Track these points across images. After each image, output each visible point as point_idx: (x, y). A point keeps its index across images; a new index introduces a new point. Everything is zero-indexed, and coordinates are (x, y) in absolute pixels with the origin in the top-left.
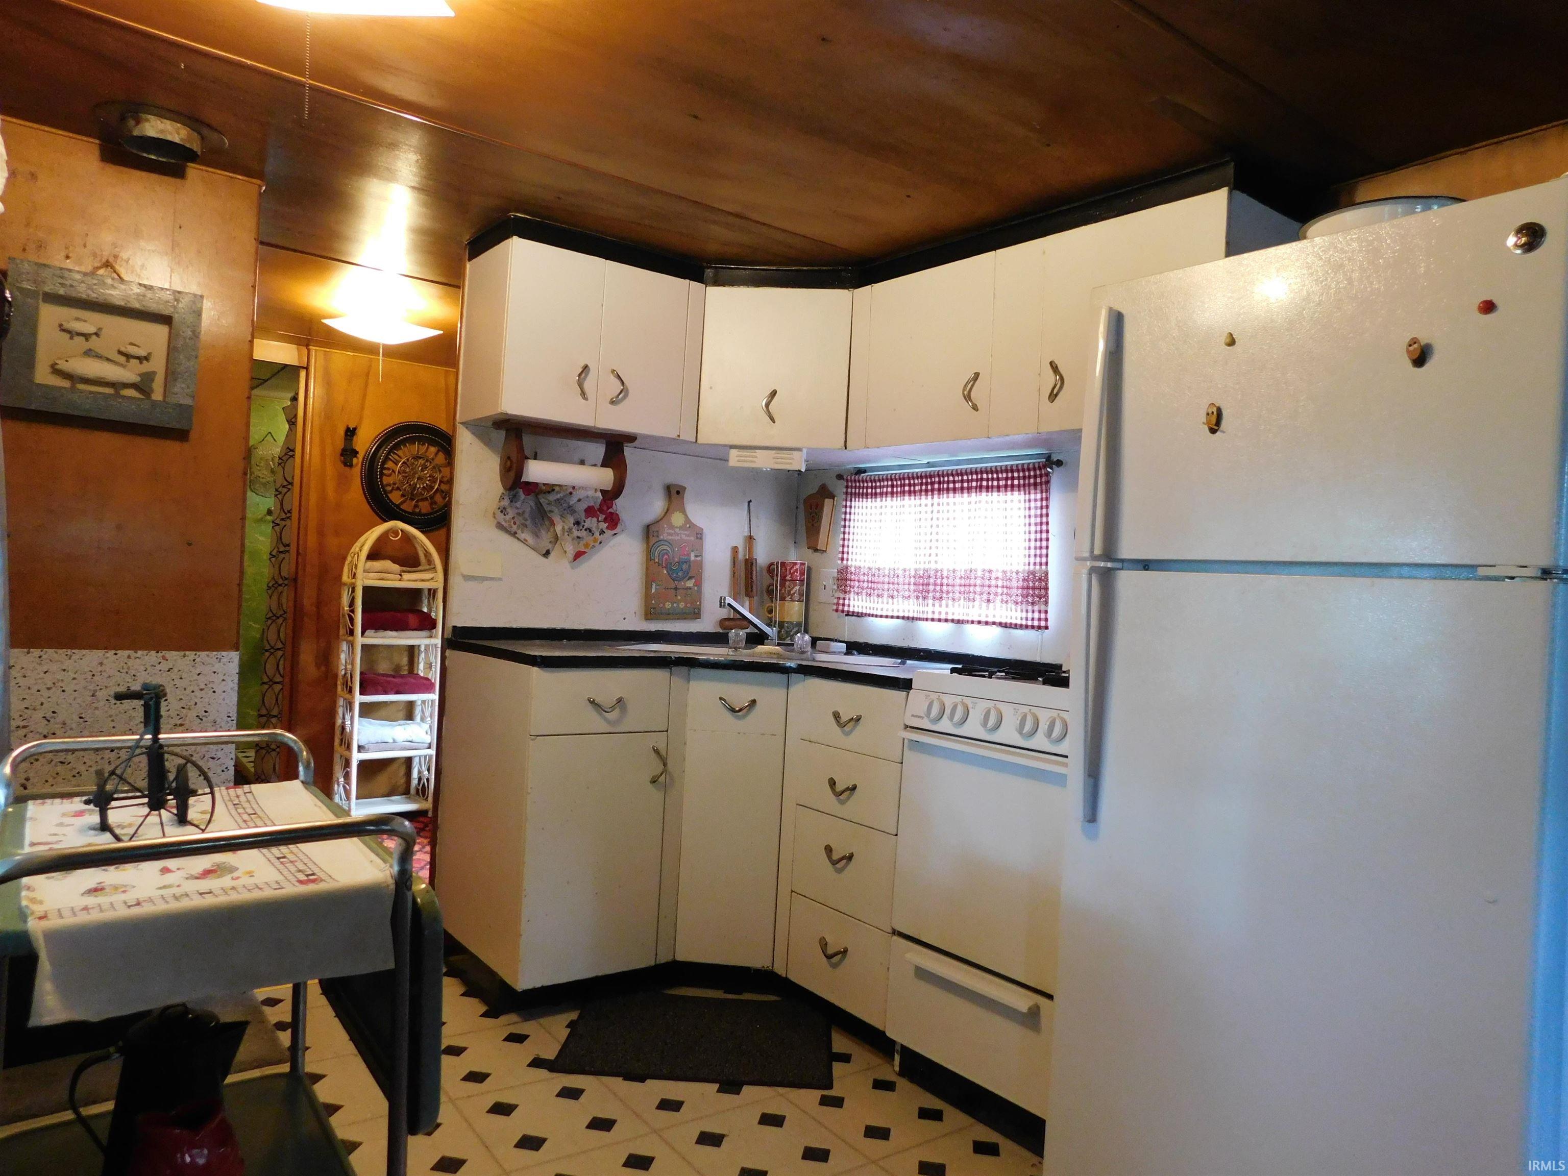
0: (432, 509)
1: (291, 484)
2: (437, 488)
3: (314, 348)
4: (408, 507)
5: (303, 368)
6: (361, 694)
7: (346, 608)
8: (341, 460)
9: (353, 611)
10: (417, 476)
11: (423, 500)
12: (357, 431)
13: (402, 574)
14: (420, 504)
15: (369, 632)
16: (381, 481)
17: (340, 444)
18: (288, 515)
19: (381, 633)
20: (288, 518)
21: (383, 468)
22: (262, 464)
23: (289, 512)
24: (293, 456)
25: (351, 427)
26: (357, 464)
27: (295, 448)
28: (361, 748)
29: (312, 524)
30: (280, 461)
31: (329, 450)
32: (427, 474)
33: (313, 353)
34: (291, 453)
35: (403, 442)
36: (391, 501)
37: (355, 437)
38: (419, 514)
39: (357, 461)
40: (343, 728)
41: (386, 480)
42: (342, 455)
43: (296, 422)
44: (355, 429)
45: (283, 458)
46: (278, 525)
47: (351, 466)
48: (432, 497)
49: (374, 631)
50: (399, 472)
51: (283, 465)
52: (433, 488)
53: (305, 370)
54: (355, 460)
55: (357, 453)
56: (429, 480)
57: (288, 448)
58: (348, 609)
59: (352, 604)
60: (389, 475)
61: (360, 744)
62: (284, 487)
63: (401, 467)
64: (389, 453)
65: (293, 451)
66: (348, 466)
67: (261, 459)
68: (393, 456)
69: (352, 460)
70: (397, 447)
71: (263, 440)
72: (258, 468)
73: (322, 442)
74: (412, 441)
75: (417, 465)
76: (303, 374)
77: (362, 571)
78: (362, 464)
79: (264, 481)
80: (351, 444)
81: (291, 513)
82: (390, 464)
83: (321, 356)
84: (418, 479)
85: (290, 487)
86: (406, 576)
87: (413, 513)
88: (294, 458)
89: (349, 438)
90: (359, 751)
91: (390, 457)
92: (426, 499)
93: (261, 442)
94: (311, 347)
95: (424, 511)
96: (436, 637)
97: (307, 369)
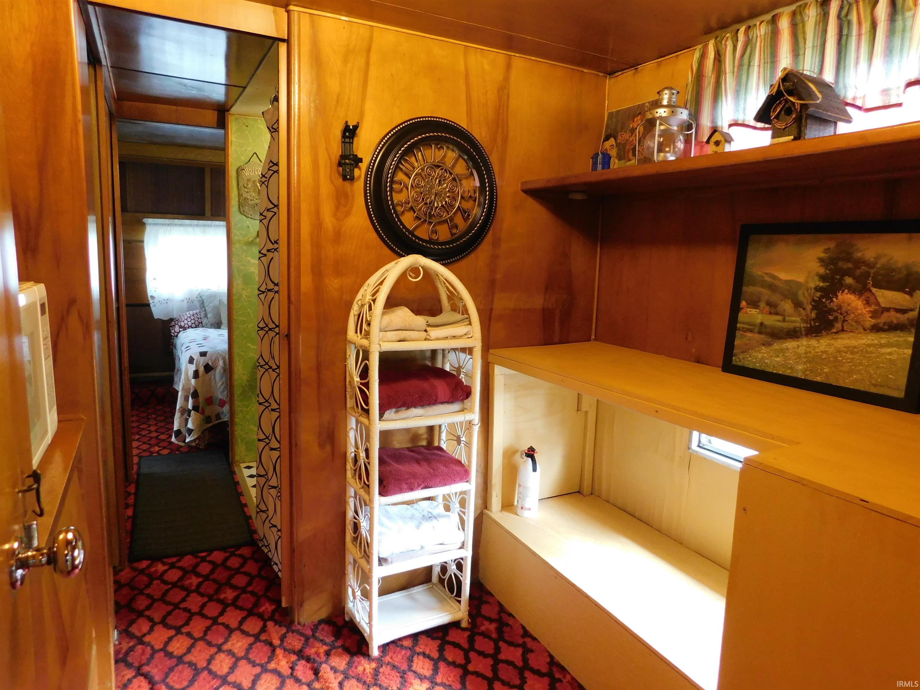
0: (452, 235)
1: (277, 206)
2: (459, 206)
3: (296, 8)
4: (423, 233)
5: (283, 40)
6: (381, 494)
7: (357, 379)
8: (338, 172)
9: (367, 385)
10: (434, 191)
11: (440, 223)
12: (357, 131)
13: (428, 329)
14: (438, 228)
15: (390, 414)
16: (392, 200)
17: (336, 150)
18: (276, 246)
19: (404, 413)
20: (276, 250)
21: (392, 182)
22: (249, 186)
23: (276, 242)
24: (277, 172)
25: (351, 125)
26: (359, 177)
27: (278, 162)
28: (382, 561)
29: (306, 261)
30: (264, 179)
31: (323, 158)
32: (445, 188)
33: (295, 17)
34: (275, 168)
35: (415, 145)
36: (404, 227)
37: (355, 139)
38: (437, 243)
39: (360, 173)
40: (356, 527)
41: (398, 198)
42: (340, 164)
43: (278, 128)
44: (356, 127)
45: (266, 176)
46: (265, 255)
47: (352, 179)
48: (452, 219)
49: (394, 410)
50: (412, 186)
51: (266, 183)
52: (452, 206)
53: (286, 44)
54: (357, 172)
55: (361, 160)
56: (448, 197)
57: (271, 161)
58: (358, 379)
59: (365, 373)
60: (401, 191)
61: (381, 556)
62: (268, 210)
63: (414, 180)
64: (399, 162)
65: (277, 164)
66: (348, 179)
67: (248, 180)
68: (405, 166)
69: (352, 171)
70: (409, 151)
71: (249, 161)
72: (246, 190)
73: (314, 149)
74: (426, 142)
75: (434, 177)
76: (283, 48)
77: (378, 330)
78: (366, 177)
79: (252, 202)
80: (351, 148)
81: (277, 243)
82: (400, 176)
83: (305, 21)
84: (436, 194)
85: (275, 210)
86: (434, 333)
87: (430, 241)
88: (278, 173)
89: (347, 140)
90: (380, 564)
91: (401, 166)
92: (446, 221)
93: (247, 163)
94: (292, 7)
95: (441, 239)
96: (471, 410)
97: (287, 41)
